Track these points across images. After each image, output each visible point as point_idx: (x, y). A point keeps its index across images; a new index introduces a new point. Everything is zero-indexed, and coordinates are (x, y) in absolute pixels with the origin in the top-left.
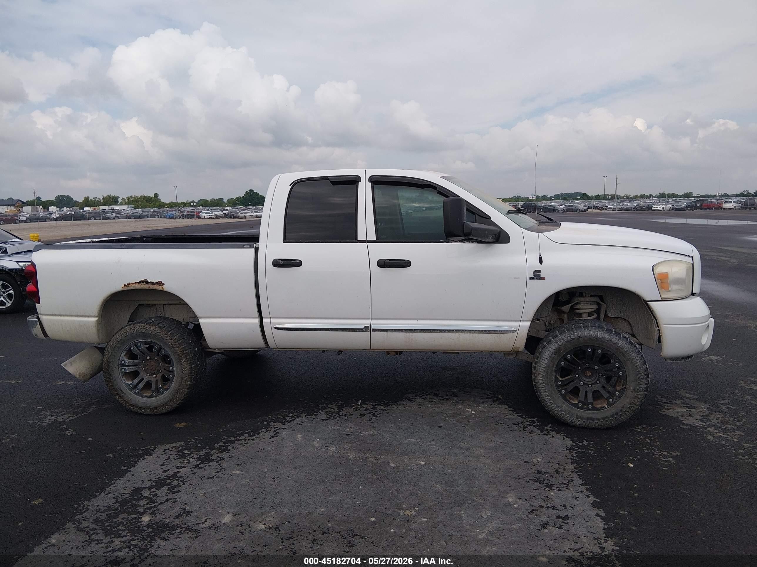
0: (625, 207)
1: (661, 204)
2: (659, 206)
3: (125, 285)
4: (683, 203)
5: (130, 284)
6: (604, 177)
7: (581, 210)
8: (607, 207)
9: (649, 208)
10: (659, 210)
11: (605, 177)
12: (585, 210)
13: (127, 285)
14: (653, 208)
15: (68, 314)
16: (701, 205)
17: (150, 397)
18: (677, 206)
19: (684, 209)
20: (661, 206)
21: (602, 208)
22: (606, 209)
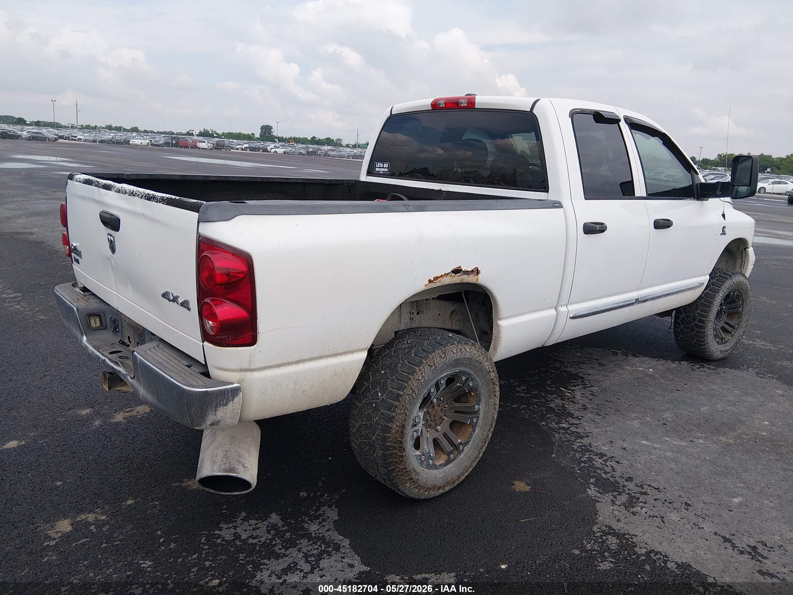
0: (98, 139)
1: (139, 139)
2: (137, 141)
3: (430, 281)
4: (161, 140)
5: (437, 278)
6: (52, 101)
7: (51, 139)
8: (76, 137)
9: (128, 142)
10: (137, 145)
11: (54, 101)
12: (56, 139)
13: (432, 279)
14: (130, 142)
15: (317, 355)
16: (177, 143)
17: (446, 464)
18: (155, 141)
19: (161, 145)
20: (139, 140)
21: (69, 137)
22: (75, 140)
